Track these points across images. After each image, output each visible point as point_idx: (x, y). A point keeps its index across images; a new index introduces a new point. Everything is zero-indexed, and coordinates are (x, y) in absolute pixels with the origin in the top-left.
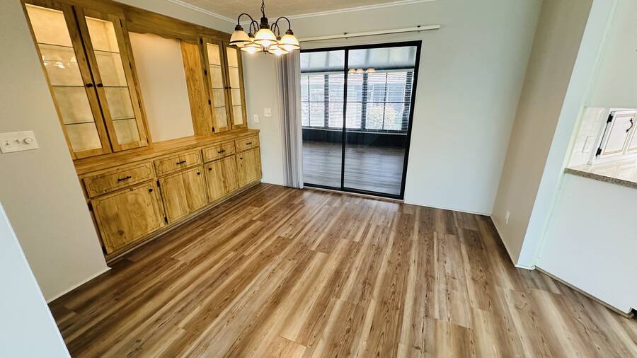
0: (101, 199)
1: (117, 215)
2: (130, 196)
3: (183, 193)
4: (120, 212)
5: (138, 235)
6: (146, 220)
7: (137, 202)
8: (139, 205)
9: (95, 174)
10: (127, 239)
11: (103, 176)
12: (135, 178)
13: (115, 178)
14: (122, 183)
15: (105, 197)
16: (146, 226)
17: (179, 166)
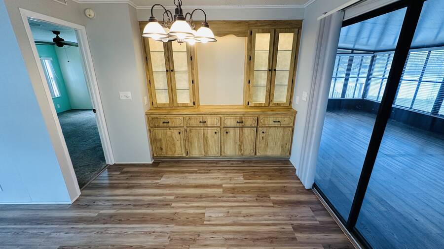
0: (155, 129)
1: (161, 139)
2: (169, 132)
3: (202, 142)
4: (162, 138)
5: (170, 154)
6: (175, 148)
7: (172, 136)
8: (173, 138)
9: (154, 116)
10: (164, 154)
11: (157, 118)
12: (172, 123)
13: (162, 120)
14: (165, 124)
15: (156, 129)
16: (175, 152)
17: (202, 124)
